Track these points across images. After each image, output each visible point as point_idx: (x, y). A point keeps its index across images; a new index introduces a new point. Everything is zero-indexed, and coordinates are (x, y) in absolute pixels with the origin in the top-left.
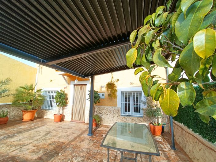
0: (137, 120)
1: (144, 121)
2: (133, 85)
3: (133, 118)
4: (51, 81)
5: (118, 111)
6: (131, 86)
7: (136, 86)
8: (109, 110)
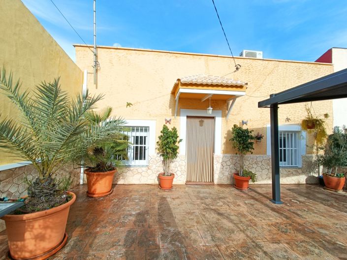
0: (294, 172)
1: (303, 172)
2: (290, 123)
3: (289, 170)
4: (129, 104)
5: (268, 161)
6: (287, 123)
7: (293, 123)
8: (255, 160)
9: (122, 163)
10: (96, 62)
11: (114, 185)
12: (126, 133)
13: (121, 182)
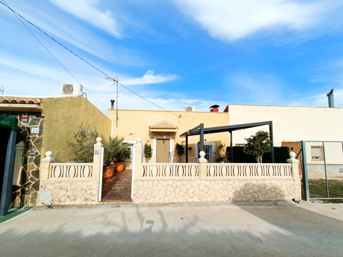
2: (206, 141)
4: (131, 134)
8: (189, 159)
9: (128, 160)
10: (117, 117)
11: (124, 169)
12: (129, 147)
13: (127, 168)
